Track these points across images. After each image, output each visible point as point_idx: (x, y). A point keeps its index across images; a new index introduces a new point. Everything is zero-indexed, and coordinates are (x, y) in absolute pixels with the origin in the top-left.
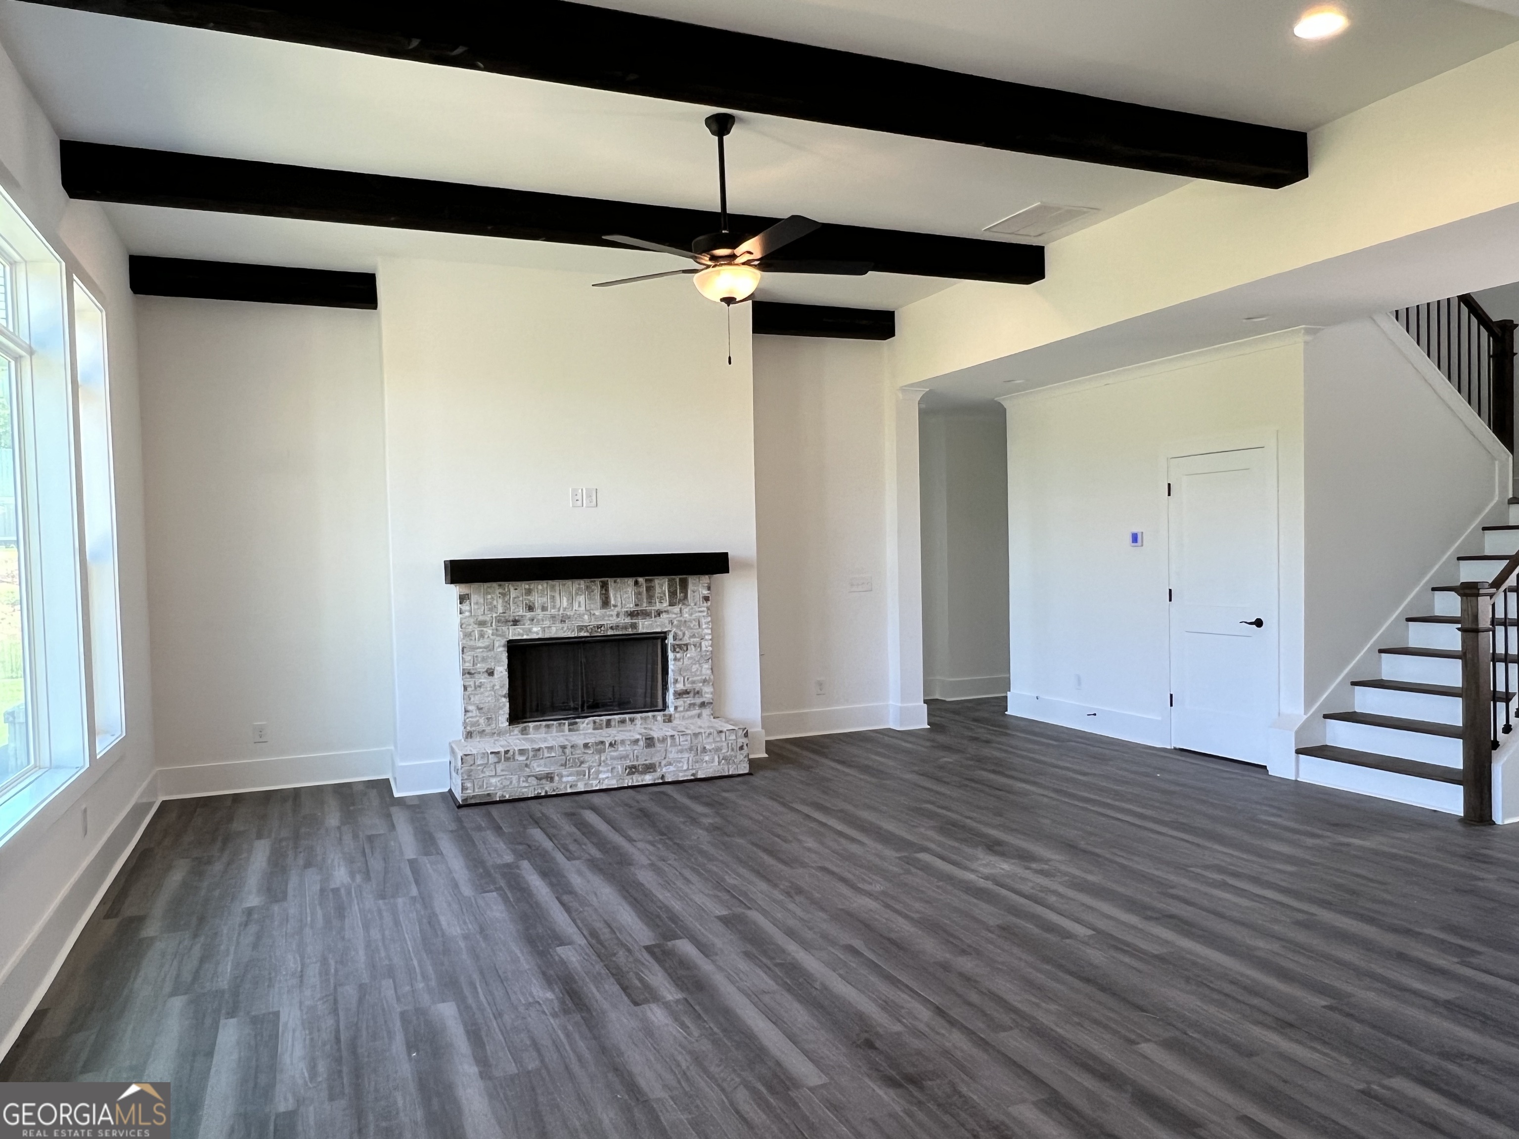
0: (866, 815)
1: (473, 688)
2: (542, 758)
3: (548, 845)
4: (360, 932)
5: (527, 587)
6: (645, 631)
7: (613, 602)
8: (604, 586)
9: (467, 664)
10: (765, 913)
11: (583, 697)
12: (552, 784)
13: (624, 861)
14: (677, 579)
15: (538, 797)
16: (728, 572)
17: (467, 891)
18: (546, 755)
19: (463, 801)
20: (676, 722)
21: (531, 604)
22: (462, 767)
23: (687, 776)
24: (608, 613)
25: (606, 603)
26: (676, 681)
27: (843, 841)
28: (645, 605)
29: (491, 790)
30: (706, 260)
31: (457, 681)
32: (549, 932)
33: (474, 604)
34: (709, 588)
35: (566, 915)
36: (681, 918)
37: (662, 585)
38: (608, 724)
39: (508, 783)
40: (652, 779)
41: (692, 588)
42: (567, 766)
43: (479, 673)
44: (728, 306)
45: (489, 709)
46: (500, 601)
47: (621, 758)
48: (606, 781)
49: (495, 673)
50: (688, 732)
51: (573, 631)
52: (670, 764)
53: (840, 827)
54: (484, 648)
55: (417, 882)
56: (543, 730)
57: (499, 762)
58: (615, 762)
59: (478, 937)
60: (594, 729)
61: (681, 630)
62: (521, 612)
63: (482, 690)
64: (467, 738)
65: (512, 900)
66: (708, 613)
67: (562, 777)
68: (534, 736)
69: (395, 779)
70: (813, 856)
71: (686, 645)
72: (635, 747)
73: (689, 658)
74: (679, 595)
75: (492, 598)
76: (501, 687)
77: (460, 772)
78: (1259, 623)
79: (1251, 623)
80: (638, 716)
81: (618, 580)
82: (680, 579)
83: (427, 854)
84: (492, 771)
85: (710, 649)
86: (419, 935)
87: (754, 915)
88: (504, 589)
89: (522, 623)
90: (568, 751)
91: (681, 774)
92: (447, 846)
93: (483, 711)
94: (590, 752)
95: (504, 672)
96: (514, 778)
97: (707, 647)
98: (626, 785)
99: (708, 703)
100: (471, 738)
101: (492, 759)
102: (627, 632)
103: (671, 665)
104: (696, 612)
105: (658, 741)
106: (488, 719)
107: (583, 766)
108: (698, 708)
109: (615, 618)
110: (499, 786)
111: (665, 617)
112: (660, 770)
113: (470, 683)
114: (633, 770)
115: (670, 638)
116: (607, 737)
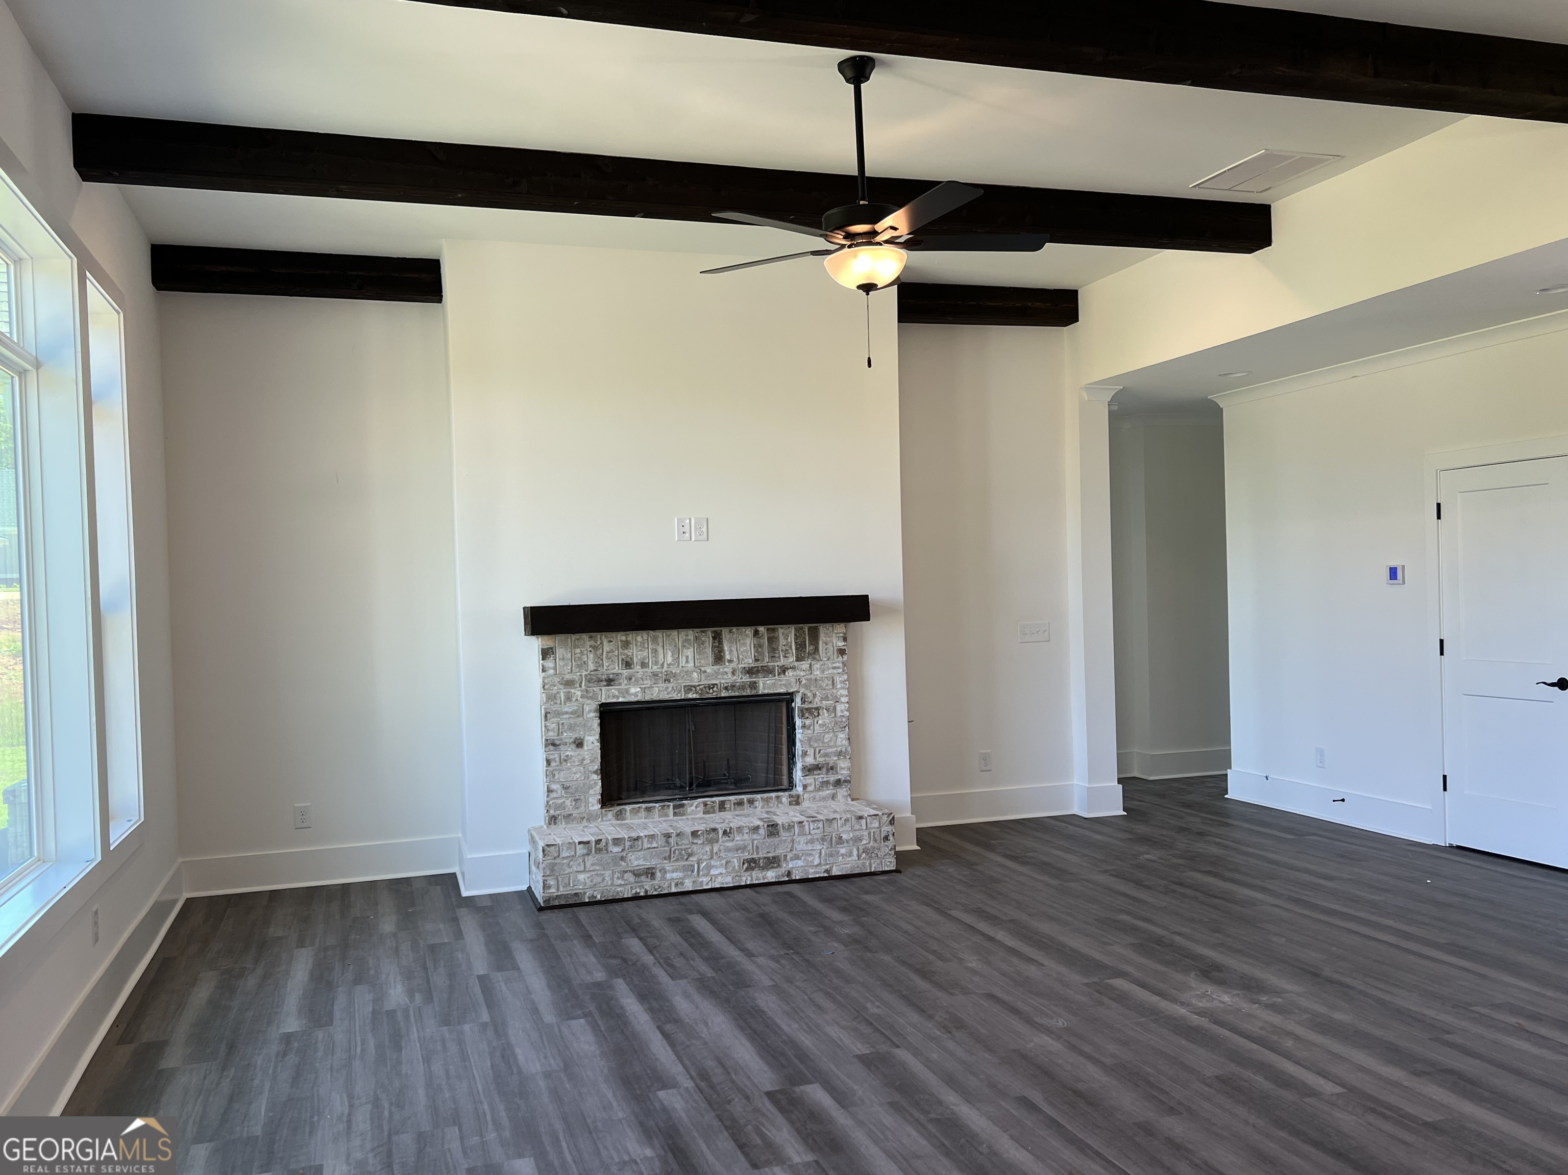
0: (1046, 928)
1: (558, 763)
2: (642, 849)
3: (648, 959)
4: (420, 1068)
5: (624, 638)
6: (766, 692)
7: (728, 657)
8: (717, 637)
9: (551, 734)
10: (916, 1053)
11: (691, 773)
12: (653, 882)
14: (806, 627)
15: (636, 898)
16: (868, 619)
17: (549, 1017)
18: (646, 845)
19: (544, 902)
20: (805, 804)
21: (629, 660)
22: (544, 860)
23: (818, 873)
24: (721, 670)
25: (719, 658)
26: (805, 754)
27: (1015, 960)
28: (767, 659)
29: (579, 888)
30: (839, 238)
31: (539, 754)
32: (649, 1072)
33: (560, 659)
34: (845, 639)
35: (669, 1049)
36: (812, 1057)
37: (787, 635)
38: (722, 807)
39: (599, 880)
40: (776, 877)
41: (824, 639)
42: (672, 860)
43: (565, 744)
44: (868, 294)
45: (576, 788)
46: (591, 656)
47: (737, 850)
48: (720, 879)
49: (585, 744)
50: (820, 817)
51: (679, 691)
52: (797, 857)
53: (1011, 942)
54: (571, 713)
55: (489, 1007)
56: (643, 813)
57: (588, 854)
58: (730, 855)
59: (562, 1075)
60: (704, 813)
61: (811, 691)
62: (616, 669)
63: (569, 764)
64: (550, 823)
65: (603, 1029)
66: (844, 671)
67: (665, 872)
68: (632, 821)
69: (463, 874)
70: (976, 979)
71: (817, 709)
72: (755, 836)
73: (821, 725)
74: (809, 648)
75: (581, 652)
76: (592, 762)
77: (541, 866)
80: (759, 796)
81: (734, 629)
82: (809, 629)
83: (500, 969)
84: (579, 865)
85: (847, 713)
86: (490, 1071)
87: (902, 1054)
88: (596, 642)
89: (616, 682)
90: (672, 840)
91: (811, 871)
92: (525, 959)
93: (570, 790)
94: (700, 842)
95: (595, 742)
96: (608, 874)
97: (842, 712)
98: (743, 884)
99: (845, 781)
100: (555, 823)
101: (581, 850)
102: (744, 694)
103: (799, 734)
104: (829, 668)
105: (784, 828)
106: (576, 800)
107: (691, 859)
108: (831, 788)
109: (730, 676)
110: (589, 883)
111: (791, 674)
112: (784, 865)
113: (554, 756)
114: (752, 864)
115: (798, 700)
116: (720, 823)
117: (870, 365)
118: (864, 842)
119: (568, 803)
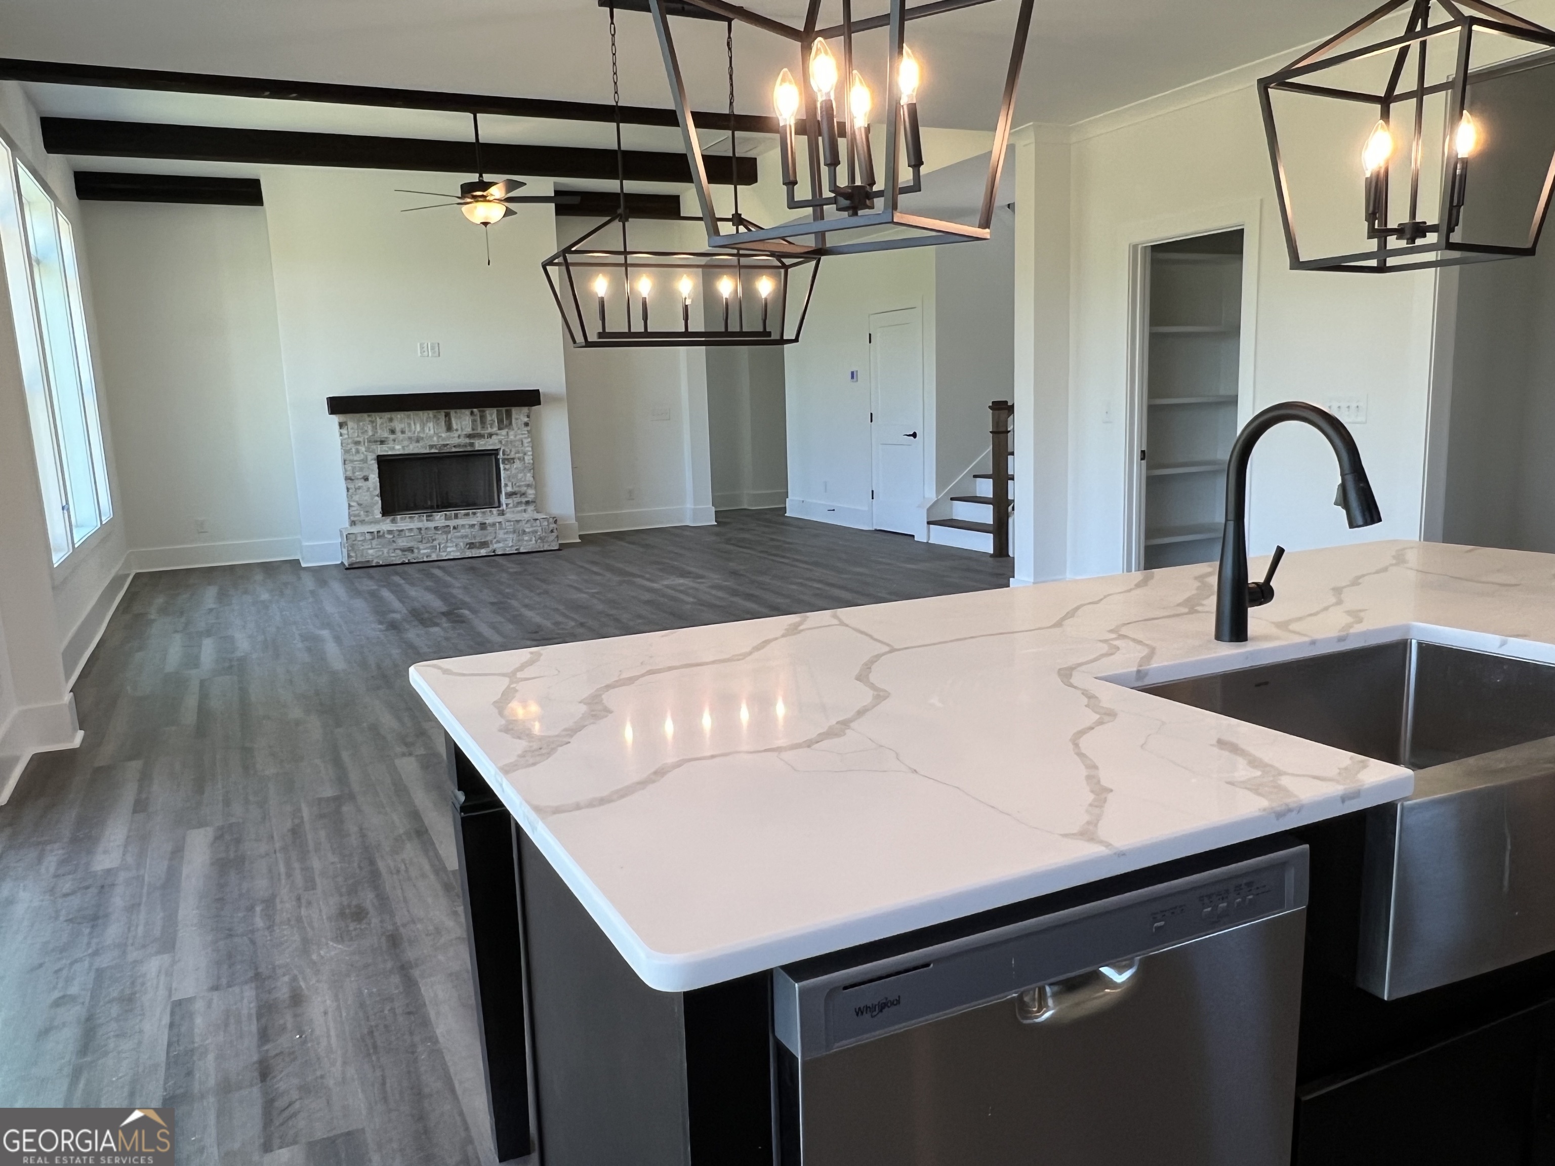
1: (354, 490)
2: (405, 537)
3: (402, 582)
4: (278, 613)
5: (389, 416)
6: (480, 448)
7: (455, 427)
8: (447, 415)
9: (348, 473)
10: (518, 600)
11: (437, 499)
12: (413, 555)
14: (504, 409)
15: (403, 564)
16: (539, 403)
17: (344, 599)
18: (407, 534)
19: (349, 565)
20: (507, 515)
21: (393, 429)
22: (347, 543)
23: (513, 550)
24: (451, 436)
25: (449, 428)
26: (507, 486)
28: (479, 429)
29: (369, 558)
31: (342, 484)
32: (388, 609)
33: (350, 429)
34: (528, 417)
35: (400, 604)
36: (468, 603)
37: (492, 414)
38: (456, 516)
39: (381, 553)
40: (486, 553)
41: (516, 417)
42: (423, 543)
43: (358, 479)
44: (486, 227)
45: (366, 506)
46: (370, 427)
47: (462, 538)
48: (452, 553)
49: (370, 480)
51: (426, 448)
52: (498, 542)
53: (598, 570)
54: (360, 461)
55: (314, 597)
56: (408, 520)
57: (373, 539)
58: (459, 540)
59: (347, 612)
60: (446, 520)
61: (509, 448)
62: (386, 434)
63: (360, 491)
64: (351, 525)
65: (370, 601)
66: (529, 436)
67: (420, 550)
68: (399, 523)
69: (303, 559)
71: (513, 459)
72: (472, 530)
73: (515, 469)
74: (506, 422)
75: (364, 425)
76: (375, 489)
77: (346, 546)
78: (914, 435)
79: (909, 435)
80: (479, 511)
81: (458, 411)
82: (507, 411)
83: (321, 587)
84: (368, 545)
85: (532, 462)
87: (511, 601)
88: (372, 418)
89: (386, 443)
90: (422, 532)
91: (508, 549)
93: (362, 506)
94: (440, 532)
95: (376, 478)
96: (385, 550)
97: (528, 460)
98: (467, 556)
99: (532, 502)
100: (354, 525)
101: (368, 536)
102: (467, 450)
103: (503, 474)
104: (519, 434)
105: (490, 525)
106: (366, 512)
107: (434, 542)
108: (524, 505)
109: (457, 439)
110: (374, 555)
111: (495, 438)
112: (491, 546)
113: (351, 486)
114: (471, 546)
115: (501, 453)
116: (452, 523)
117: (489, 264)
118: (539, 533)
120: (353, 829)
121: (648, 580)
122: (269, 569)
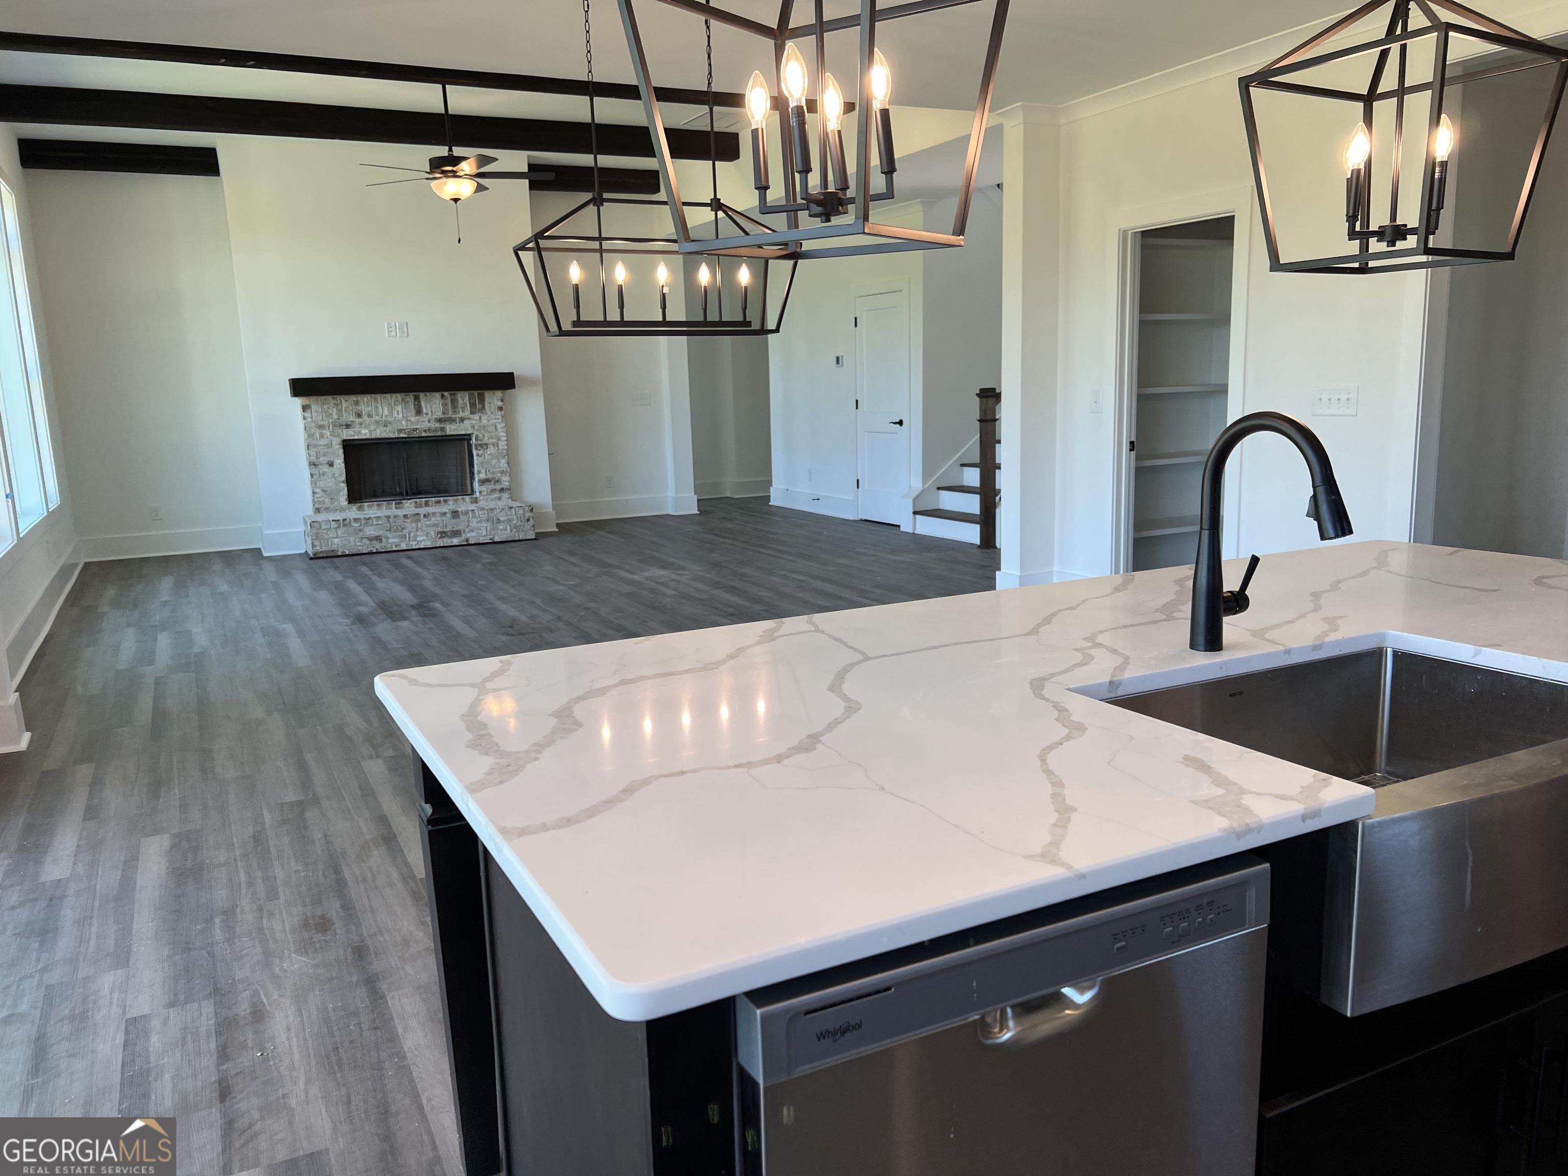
0: (600, 555)
1: (318, 476)
2: (372, 525)
3: (369, 573)
4: (238, 606)
5: (355, 399)
6: (452, 433)
7: (425, 411)
8: (417, 398)
9: (312, 458)
10: (492, 592)
11: (407, 486)
12: (381, 544)
13: (418, 577)
14: (476, 393)
15: (371, 553)
16: (515, 387)
17: (308, 590)
18: (375, 523)
19: (313, 555)
20: (481, 503)
21: (359, 412)
22: (311, 531)
23: (487, 540)
24: (421, 420)
25: (419, 412)
26: (480, 472)
27: (572, 566)
28: (451, 413)
29: (335, 547)
31: (306, 470)
32: (354, 601)
33: (314, 412)
34: (502, 401)
35: (367, 595)
36: (439, 595)
37: (463, 398)
38: (427, 504)
39: (346, 542)
40: (459, 542)
41: (489, 400)
42: (392, 531)
43: (322, 464)
44: (456, 203)
45: (332, 491)
46: (335, 410)
47: (433, 526)
48: (423, 543)
49: (335, 465)
50: (486, 508)
51: (394, 433)
52: (472, 531)
53: (576, 561)
54: (324, 445)
55: (276, 588)
56: (375, 507)
57: (339, 528)
58: (429, 529)
59: (311, 605)
60: (416, 507)
61: (481, 433)
62: (352, 418)
63: (325, 477)
64: (316, 513)
65: (336, 593)
66: (503, 421)
67: (388, 538)
68: (367, 511)
69: (265, 548)
71: (486, 444)
72: (444, 518)
73: (489, 455)
74: (478, 406)
75: (328, 408)
76: (340, 475)
77: (310, 534)
78: (900, 423)
79: (896, 423)
80: (451, 498)
81: (428, 394)
82: (478, 394)
83: (283, 578)
84: (334, 533)
85: (506, 447)
86: (274, 606)
87: (485, 593)
88: (337, 401)
89: (352, 426)
90: (391, 520)
91: (481, 539)
92: (299, 575)
93: (327, 493)
94: (409, 521)
95: (341, 463)
96: (352, 539)
97: (502, 446)
98: (438, 546)
99: (506, 489)
100: (319, 513)
101: (334, 525)
102: (437, 434)
103: (476, 460)
104: (492, 419)
105: (462, 514)
106: (332, 499)
107: (404, 531)
108: (498, 493)
109: (427, 423)
110: (340, 544)
111: (467, 422)
112: (464, 535)
113: (315, 471)
114: (443, 534)
115: (474, 439)
116: (422, 511)
117: (459, 243)
118: (514, 522)
119: (327, 500)
120: (318, 835)
121: (627, 571)
122: (229, 558)
